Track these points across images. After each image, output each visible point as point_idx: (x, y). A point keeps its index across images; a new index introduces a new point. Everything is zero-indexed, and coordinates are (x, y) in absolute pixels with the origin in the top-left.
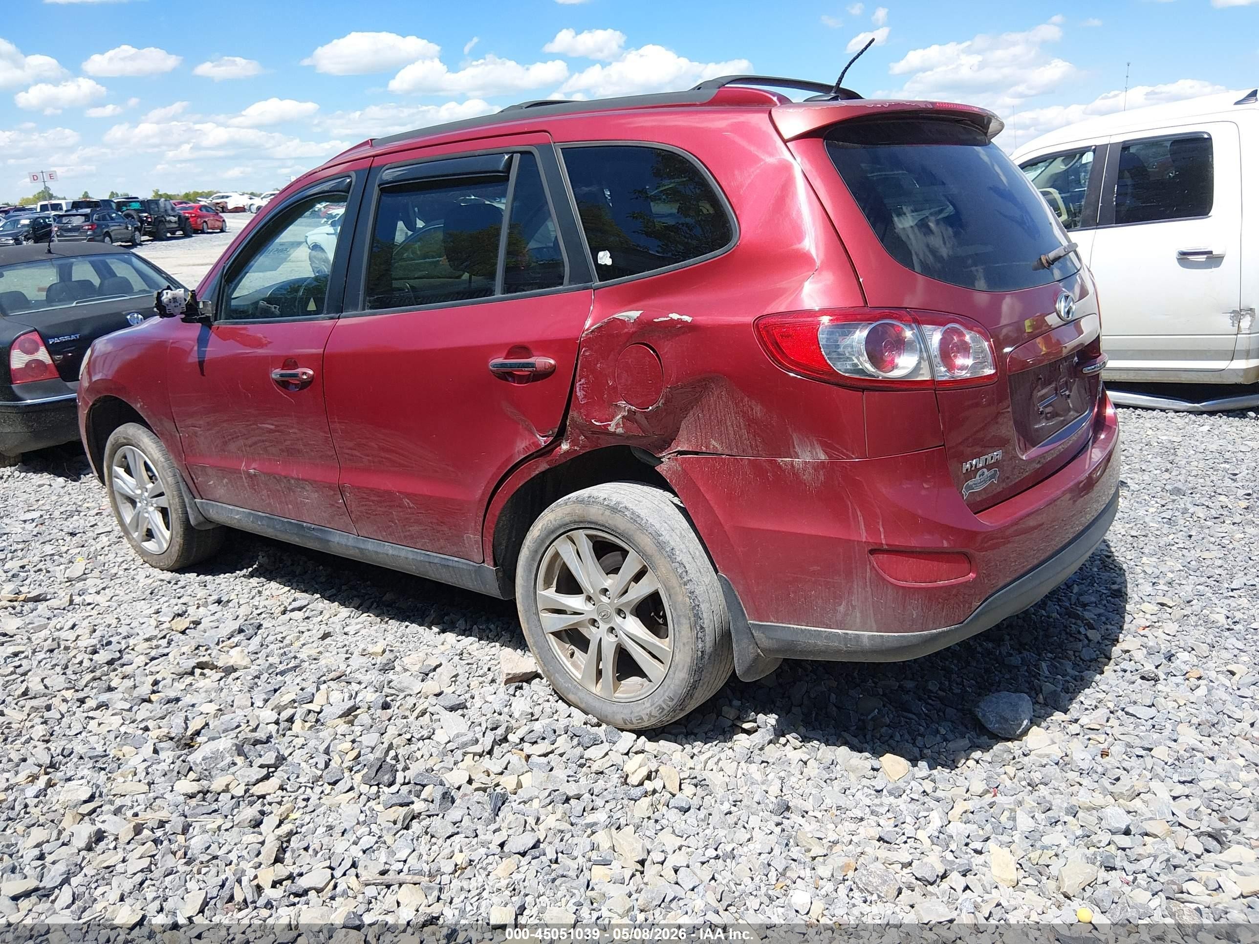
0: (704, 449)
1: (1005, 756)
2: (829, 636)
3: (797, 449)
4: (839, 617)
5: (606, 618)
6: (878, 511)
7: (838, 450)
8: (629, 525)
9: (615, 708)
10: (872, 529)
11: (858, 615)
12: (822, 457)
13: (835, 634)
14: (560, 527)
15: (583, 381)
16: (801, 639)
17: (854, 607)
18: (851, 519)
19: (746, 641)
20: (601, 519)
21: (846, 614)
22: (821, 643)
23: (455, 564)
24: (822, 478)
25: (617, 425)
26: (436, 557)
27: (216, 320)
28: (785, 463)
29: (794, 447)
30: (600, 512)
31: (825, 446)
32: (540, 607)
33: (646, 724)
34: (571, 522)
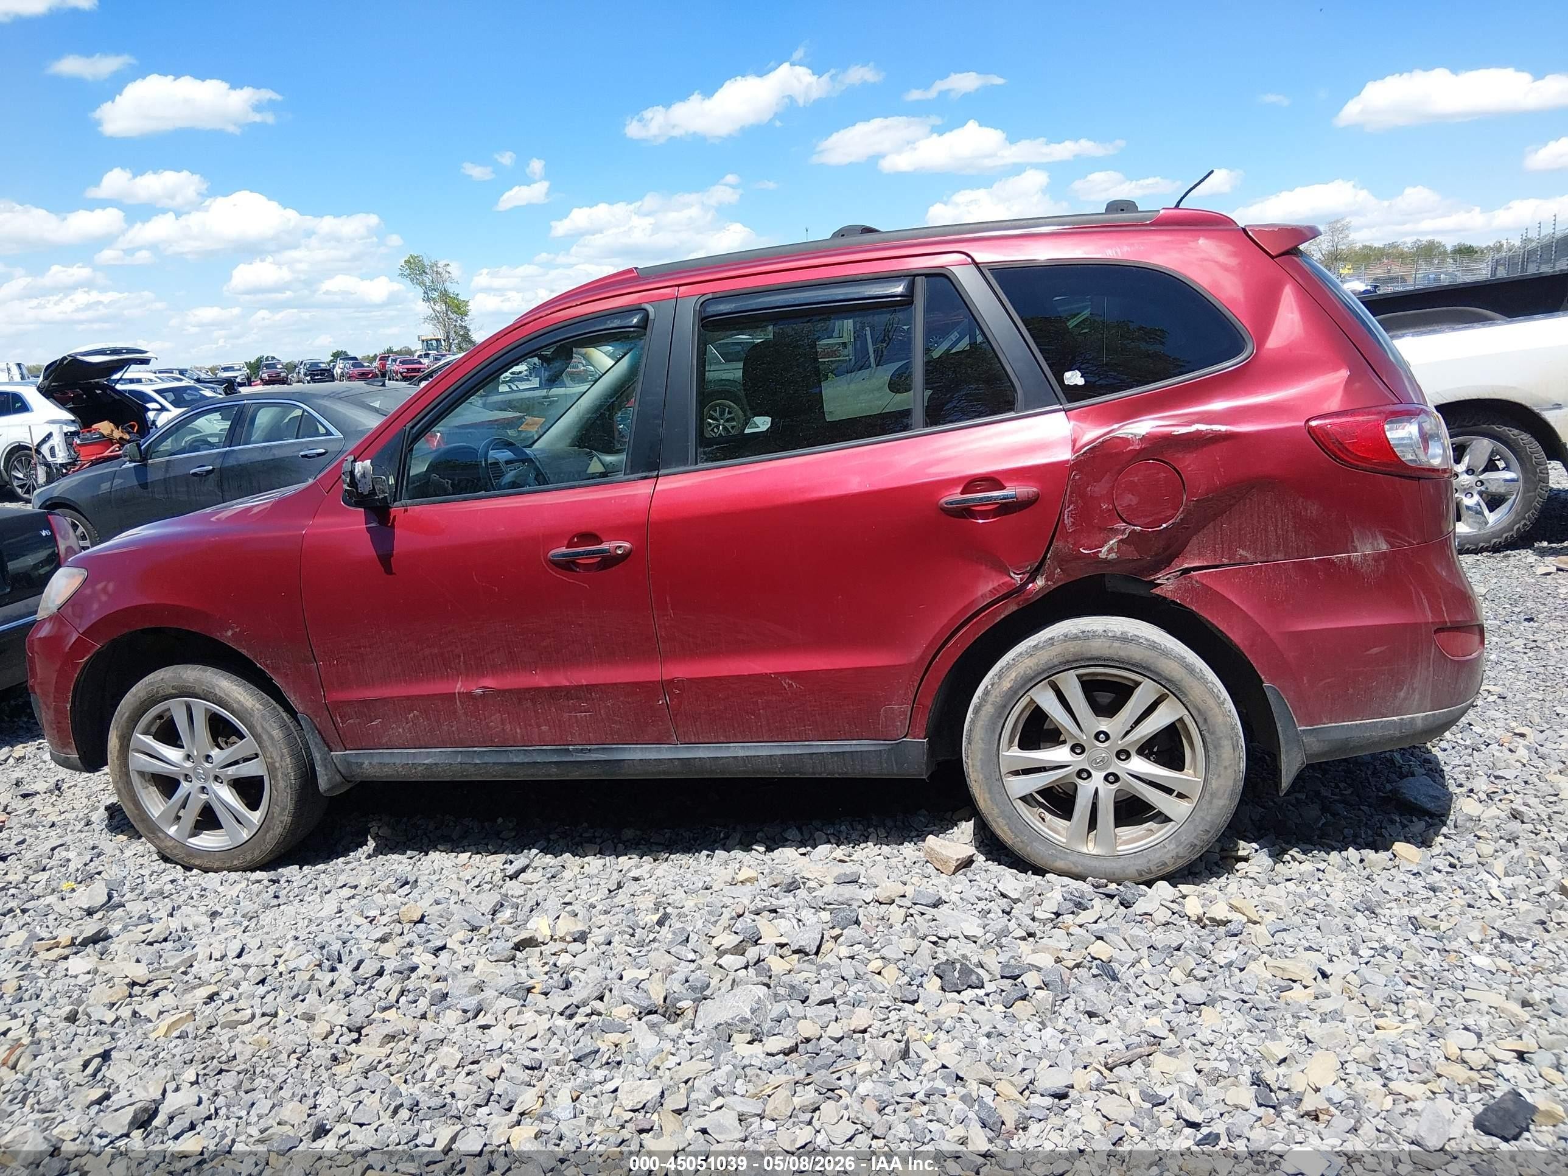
0: (1225, 561)
1: (1468, 824)
2: (1385, 726)
3: (1357, 543)
4: (1397, 703)
5: (1102, 764)
6: (1439, 591)
7: (1401, 539)
8: (1149, 653)
9: (1122, 862)
10: (1436, 610)
11: (1417, 697)
12: (1384, 547)
13: (1391, 722)
14: (1044, 671)
15: (1071, 507)
16: (1356, 734)
17: (1414, 690)
18: (1415, 602)
19: (1296, 749)
20: (1107, 653)
21: (1405, 699)
22: (1376, 734)
23: (853, 749)
24: (1382, 568)
25: (1110, 550)
26: (823, 747)
27: (395, 501)
28: (1341, 559)
29: (1353, 541)
30: (1107, 645)
31: (1389, 537)
32: (1003, 771)
33: (1170, 869)
34: (1061, 663)
